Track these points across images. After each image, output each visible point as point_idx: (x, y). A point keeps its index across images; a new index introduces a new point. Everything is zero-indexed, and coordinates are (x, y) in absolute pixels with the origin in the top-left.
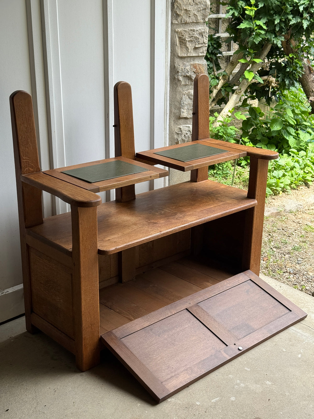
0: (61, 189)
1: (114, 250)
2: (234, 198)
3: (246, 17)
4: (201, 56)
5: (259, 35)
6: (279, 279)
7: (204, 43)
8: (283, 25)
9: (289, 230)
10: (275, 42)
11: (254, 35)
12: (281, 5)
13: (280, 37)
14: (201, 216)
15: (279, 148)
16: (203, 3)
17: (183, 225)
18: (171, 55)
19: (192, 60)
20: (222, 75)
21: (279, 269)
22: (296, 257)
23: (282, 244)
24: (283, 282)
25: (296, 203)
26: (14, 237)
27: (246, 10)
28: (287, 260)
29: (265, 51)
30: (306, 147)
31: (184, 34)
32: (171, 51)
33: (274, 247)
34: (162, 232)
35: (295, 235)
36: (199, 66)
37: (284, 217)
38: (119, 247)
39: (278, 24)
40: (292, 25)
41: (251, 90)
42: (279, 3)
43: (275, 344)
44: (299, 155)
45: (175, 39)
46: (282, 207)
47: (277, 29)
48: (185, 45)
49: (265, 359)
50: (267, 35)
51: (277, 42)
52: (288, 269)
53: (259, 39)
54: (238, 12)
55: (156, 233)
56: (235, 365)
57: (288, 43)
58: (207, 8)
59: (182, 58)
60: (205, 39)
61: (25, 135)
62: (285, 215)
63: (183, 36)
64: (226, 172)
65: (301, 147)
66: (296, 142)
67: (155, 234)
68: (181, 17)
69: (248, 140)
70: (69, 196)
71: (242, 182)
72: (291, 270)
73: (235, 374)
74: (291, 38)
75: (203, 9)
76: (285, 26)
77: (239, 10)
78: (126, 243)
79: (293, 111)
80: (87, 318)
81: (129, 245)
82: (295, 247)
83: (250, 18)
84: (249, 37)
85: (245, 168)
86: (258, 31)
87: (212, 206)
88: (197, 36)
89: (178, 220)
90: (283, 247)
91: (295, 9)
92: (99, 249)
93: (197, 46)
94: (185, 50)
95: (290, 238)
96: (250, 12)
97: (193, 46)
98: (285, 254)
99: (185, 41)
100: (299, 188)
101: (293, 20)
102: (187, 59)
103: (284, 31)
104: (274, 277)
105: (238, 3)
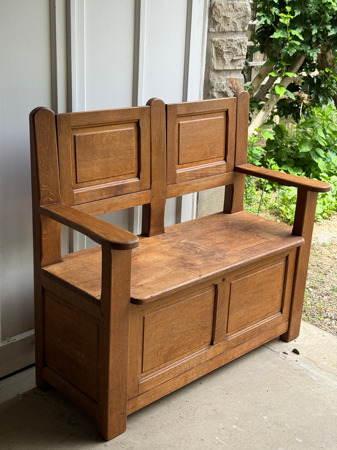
0: (89, 225)
1: (150, 298)
2: (277, 235)
3: (279, 25)
4: (238, 70)
5: (293, 46)
6: (320, 326)
7: (242, 55)
8: (320, 36)
9: (325, 267)
10: (311, 55)
11: (288, 45)
12: (320, 13)
13: (316, 49)
14: (244, 257)
15: (306, 171)
16: (244, 9)
17: (224, 267)
18: (206, 68)
19: (228, 74)
20: (249, 89)
21: (318, 314)
22: (336, 299)
23: (318, 283)
24: (325, 329)
25: (329, 235)
26: (24, 275)
27: (279, 17)
28: (326, 303)
29: (298, 64)
30: (335, 170)
31: (221, 44)
32: (206, 63)
33: (310, 287)
34: (202, 277)
35: (331, 273)
36: (235, 81)
37: (318, 252)
38: (155, 295)
39: (315, 35)
40: (330, 36)
41: (279, 106)
42: (317, 11)
43: (326, 407)
44: (330, 180)
45: (212, 49)
46: (314, 240)
47: (314, 40)
48: (222, 56)
49: (318, 427)
50: (302, 46)
51: (313, 54)
52: (329, 314)
53: (294, 50)
54: (271, 20)
55: (195, 277)
56: (285, 434)
57: (324, 56)
58: (247, 16)
59: (218, 71)
60: (244, 50)
61: (46, 159)
62: (318, 248)
63: (220, 46)
64: (250, 198)
65: (330, 171)
66: (326, 165)
67: (194, 279)
68: (219, 25)
69: (274, 162)
70: (101, 235)
71: (268, 209)
72: (332, 316)
73: (285, 447)
74: (327, 50)
75: (244, 17)
76: (322, 37)
77: (271, 17)
78: (162, 290)
79: (324, 131)
80: (114, 378)
81: (166, 292)
82: (333, 288)
83: (284, 27)
84: (282, 49)
85: (270, 193)
86: (292, 41)
87: (254, 244)
88: (235, 47)
89: (217, 261)
90: (320, 286)
91: (335, 18)
92: (132, 297)
93: (234, 58)
94: (222, 62)
95: (327, 276)
96: (285, 20)
97: (230, 58)
98: (323, 295)
99: (222, 52)
100: (331, 218)
101: (332, 30)
102: (223, 73)
103: (321, 43)
104: (314, 323)
105: (271, 10)
